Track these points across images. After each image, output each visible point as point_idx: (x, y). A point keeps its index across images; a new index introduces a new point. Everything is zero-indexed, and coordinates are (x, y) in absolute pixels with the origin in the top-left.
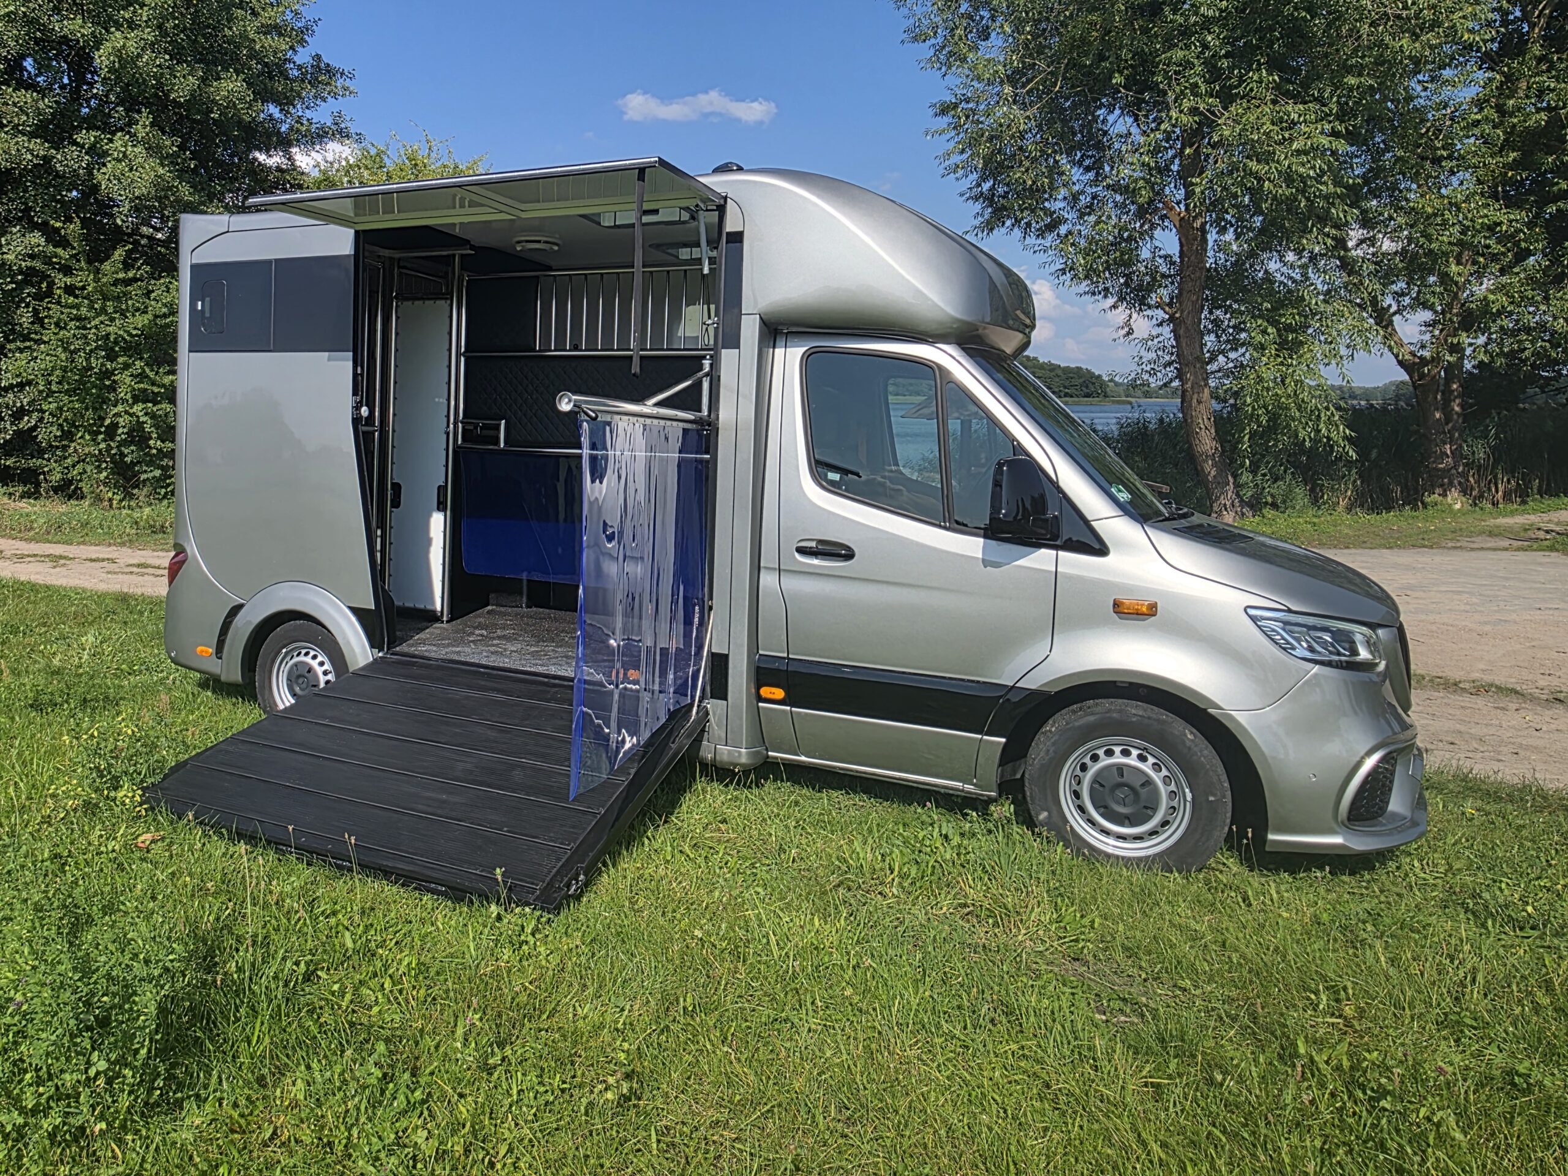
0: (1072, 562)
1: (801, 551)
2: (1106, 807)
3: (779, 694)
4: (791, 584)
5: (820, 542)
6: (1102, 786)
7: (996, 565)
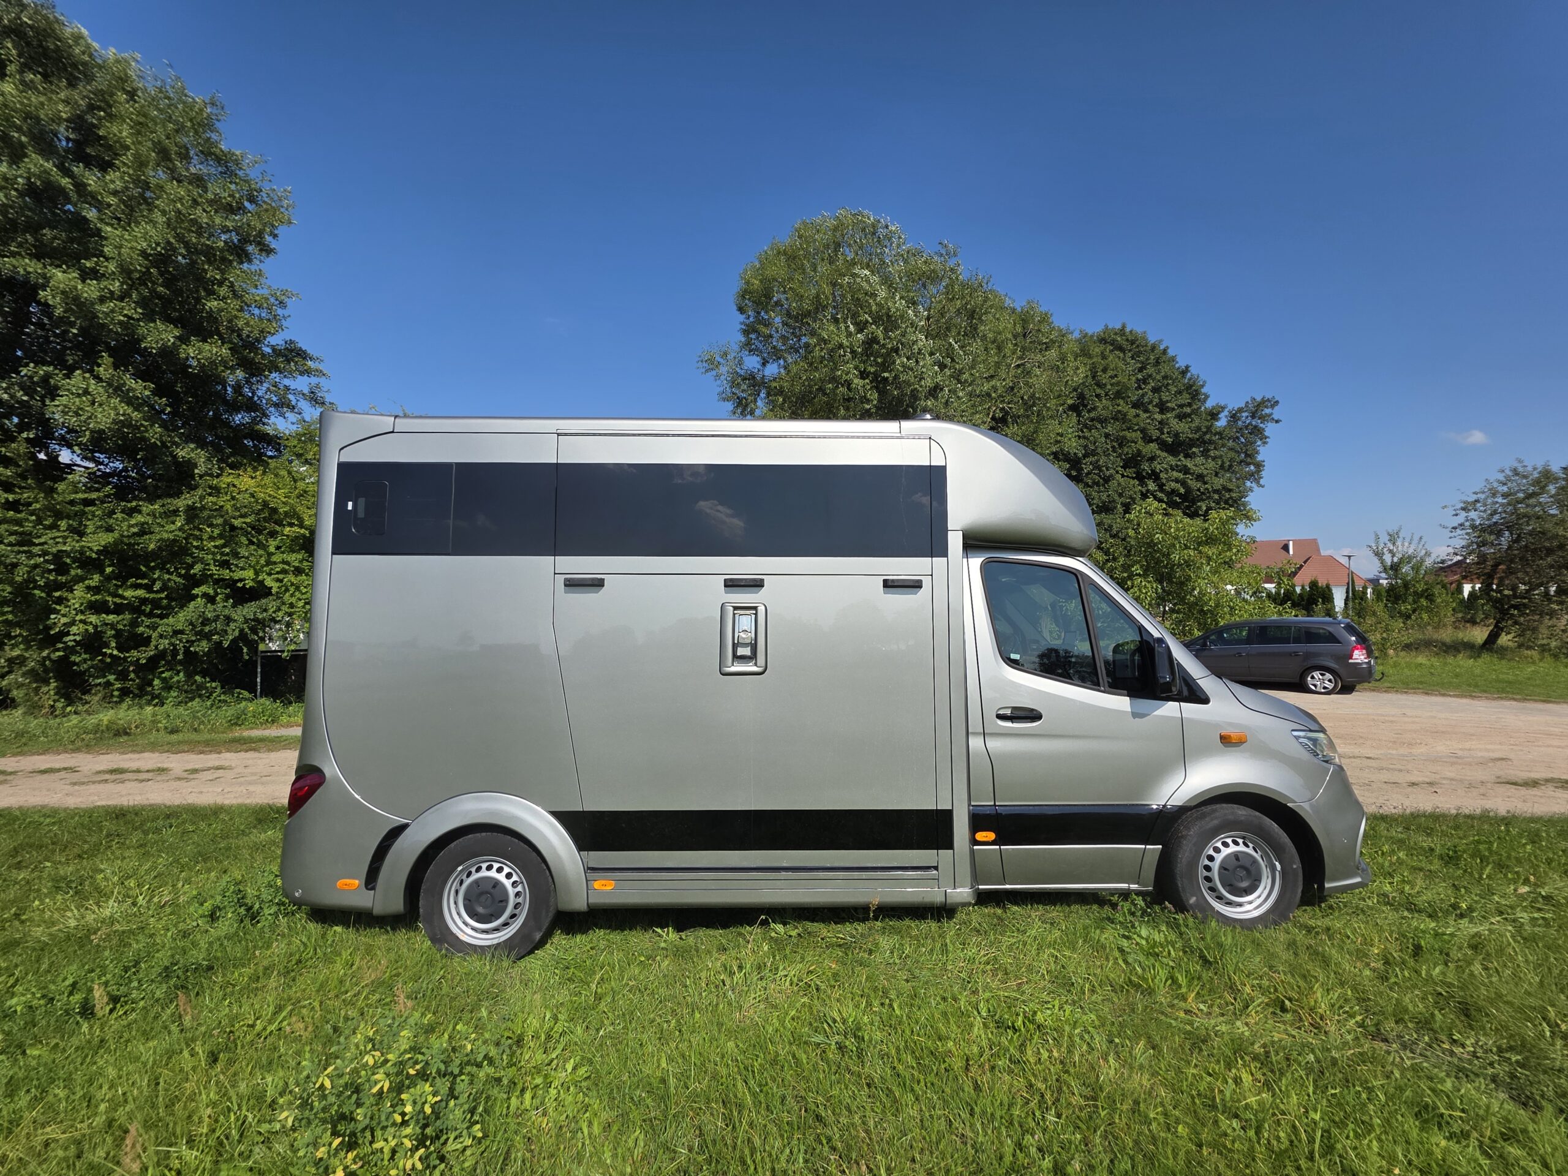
0: (1190, 709)
1: (1000, 717)
2: (1231, 885)
3: (991, 836)
4: (994, 744)
5: (1014, 709)
6: (1225, 869)
7: (1142, 716)
